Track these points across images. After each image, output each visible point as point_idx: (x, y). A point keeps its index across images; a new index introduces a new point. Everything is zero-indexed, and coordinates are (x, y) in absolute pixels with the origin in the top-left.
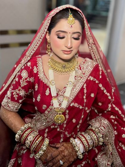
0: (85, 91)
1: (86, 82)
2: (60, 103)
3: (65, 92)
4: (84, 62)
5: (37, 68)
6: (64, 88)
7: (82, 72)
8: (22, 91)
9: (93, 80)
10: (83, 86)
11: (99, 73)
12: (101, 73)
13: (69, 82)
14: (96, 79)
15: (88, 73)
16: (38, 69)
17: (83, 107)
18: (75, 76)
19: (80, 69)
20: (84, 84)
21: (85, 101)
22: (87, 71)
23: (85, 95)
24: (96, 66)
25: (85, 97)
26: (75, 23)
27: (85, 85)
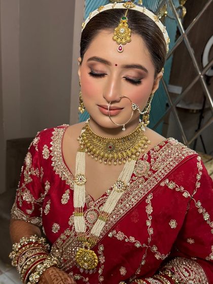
0: (149, 210)
1: (153, 191)
2: (88, 227)
3: (102, 205)
4: (161, 147)
5: (49, 149)
6: (103, 196)
7: (151, 166)
8: (26, 192)
9: (174, 189)
10: (145, 197)
11: (196, 176)
12: (199, 177)
13: (117, 181)
14: (182, 189)
15: (163, 171)
16: (51, 151)
17: (144, 245)
18: (133, 175)
19: (149, 161)
20: (148, 194)
21: (151, 231)
22: (162, 167)
23: (150, 218)
24: (186, 158)
25: (149, 224)
26: (129, 42)
27: (150, 197)
